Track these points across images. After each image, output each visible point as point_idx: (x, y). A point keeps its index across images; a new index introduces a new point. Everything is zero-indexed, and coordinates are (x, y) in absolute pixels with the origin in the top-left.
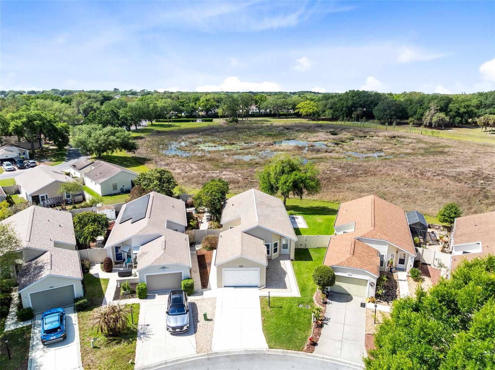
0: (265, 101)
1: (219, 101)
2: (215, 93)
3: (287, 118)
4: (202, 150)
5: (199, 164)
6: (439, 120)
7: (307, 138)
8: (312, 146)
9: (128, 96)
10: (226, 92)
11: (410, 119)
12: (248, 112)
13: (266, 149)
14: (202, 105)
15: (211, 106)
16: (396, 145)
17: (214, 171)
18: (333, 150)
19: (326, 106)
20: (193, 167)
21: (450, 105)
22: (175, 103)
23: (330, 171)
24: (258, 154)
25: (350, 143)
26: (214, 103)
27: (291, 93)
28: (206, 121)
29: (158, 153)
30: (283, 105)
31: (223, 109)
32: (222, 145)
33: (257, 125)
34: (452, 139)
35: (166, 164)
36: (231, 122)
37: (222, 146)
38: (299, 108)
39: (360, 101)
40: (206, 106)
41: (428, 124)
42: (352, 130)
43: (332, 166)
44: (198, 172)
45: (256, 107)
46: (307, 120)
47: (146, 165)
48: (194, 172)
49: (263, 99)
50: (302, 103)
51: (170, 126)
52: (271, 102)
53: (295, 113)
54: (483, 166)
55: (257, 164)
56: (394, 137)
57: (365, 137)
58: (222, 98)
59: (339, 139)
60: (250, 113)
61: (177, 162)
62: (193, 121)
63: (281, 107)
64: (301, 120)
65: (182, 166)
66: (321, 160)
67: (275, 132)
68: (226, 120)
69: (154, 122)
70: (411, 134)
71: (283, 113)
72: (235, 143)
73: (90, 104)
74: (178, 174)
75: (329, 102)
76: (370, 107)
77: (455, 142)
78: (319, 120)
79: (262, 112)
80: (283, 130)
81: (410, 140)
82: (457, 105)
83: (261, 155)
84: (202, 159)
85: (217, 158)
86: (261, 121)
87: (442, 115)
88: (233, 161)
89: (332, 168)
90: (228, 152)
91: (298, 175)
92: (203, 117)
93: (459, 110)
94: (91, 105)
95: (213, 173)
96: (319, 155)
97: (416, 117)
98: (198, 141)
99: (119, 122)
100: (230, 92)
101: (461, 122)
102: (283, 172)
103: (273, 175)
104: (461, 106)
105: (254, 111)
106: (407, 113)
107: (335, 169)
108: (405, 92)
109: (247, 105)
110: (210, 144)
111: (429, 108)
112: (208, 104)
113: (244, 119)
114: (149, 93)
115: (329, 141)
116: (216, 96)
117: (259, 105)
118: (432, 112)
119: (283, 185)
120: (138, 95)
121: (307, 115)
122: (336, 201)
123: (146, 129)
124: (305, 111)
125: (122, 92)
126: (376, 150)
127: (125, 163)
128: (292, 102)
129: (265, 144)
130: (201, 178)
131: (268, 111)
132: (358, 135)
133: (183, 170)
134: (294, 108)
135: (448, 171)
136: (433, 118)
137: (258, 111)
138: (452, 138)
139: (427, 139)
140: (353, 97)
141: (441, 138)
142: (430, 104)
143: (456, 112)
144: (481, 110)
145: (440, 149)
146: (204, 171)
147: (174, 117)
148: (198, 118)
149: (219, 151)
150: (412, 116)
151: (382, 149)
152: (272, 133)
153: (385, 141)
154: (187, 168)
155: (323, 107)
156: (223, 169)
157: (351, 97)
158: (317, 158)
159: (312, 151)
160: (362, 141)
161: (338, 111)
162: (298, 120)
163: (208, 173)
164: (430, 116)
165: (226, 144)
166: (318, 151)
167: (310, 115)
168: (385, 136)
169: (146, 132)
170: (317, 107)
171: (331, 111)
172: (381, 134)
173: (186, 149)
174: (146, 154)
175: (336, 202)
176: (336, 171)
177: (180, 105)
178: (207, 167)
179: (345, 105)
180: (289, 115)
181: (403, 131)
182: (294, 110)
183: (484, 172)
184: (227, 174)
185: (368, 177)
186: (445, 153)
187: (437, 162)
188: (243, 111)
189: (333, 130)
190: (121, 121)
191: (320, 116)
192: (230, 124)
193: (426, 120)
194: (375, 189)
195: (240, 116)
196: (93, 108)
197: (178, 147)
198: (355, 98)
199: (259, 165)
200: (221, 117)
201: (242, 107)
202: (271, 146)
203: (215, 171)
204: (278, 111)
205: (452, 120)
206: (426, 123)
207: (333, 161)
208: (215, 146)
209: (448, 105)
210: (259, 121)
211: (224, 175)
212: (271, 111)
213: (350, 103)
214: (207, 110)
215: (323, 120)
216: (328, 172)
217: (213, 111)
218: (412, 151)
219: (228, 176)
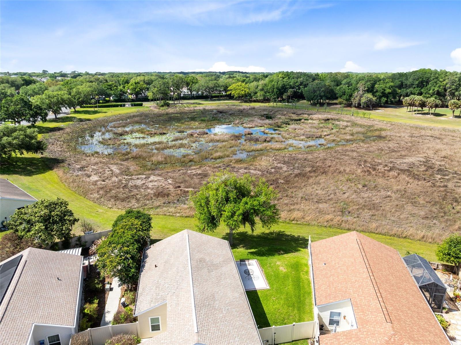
0: (197, 83)
1: (149, 83)
2: (148, 74)
3: (219, 100)
4: (127, 143)
5: (122, 165)
6: (368, 100)
7: (242, 124)
8: (249, 134)
9: (57, 78)
10: (158, 73)
11: (340, 100)
12: (179, 95)
13: (201, 139)
14: (131, 88)
15: (140, 89)
16: (332, 129)
17: (139, 176)
18: (272, 138)
19: (257, 87)
20: (114, 170)
21: (376, 86)
22: (103, 86)
23: (275, 168)
24: (192, 146)
25: (287, 128)
26: (143, 86)
27: (220, 73)
28: (135, 105)
29: (75, 149)
30: (214, 87)
31: (153, 92)
32: (152, 135)
33: (189, 109)
34: (383, 121)
35: (81, 168)
36: (162, 106)
37: (151, 137)
38: (231, 90)
39: (290, 82)
40: (135, 89)
41: (357, 105)
42: (285, 113)
43: (276, 161)
44: (120, 178)
45: (188, 89)
46: (239, 101)
47: (55, 170)
48: (114, 179)
49: (194, 81)
50: (233, 85)
51: (95, 112)
52: (203, 84)
53: (226, 95)
54: (429, 155)
55: (190, 161)
56: (328, 120)
57: (300, 120)
58: (153, 80)
59: (275, 124)
60: (182, 95)
61: (96, 164)
62: (121, 106)
63: (213, 89)
64: (233, 102)
65: (101, 170)
66: (261, 152)
67: (208, 117)
68: (157, 104)
69: (78, 108)
70: (343, 115)
71: (215, 95)
72: (165, 132)
73: (3, 89)
74: (93, 184)
75: (260, 83)
76: (300, 88)
77: (387, 124)
78: (251, 102)
79: (194, 94)
80: (216, 114)
81: (345, 124)
82: (383, 86)
83: (195, 148)
84: (127, 157)
85: (144, 155)
86: (194, 104)
87: (370, 96)
88: (163, 159)
89: (276, 165)
90: (157, 146)
91: (249, 204)
92: (133, 100)
93: (385, 90)
94: (3, 91)
95: (138, 179)
96: (259, 146)
97: (345, 97)
98: (124, 131)
99: (31, 112)
100: (162, 72)
101: (386, 102)
102: (227, 200)
103: (212, 202)
104: (386, 87)
105: (186, 93)
106: (335, 94)
107: (279, 165)
108: (331, 73)
109: (178, 86)
110: (138, 135)
111: (357, 89)
112: (137, 87)
113: (176, 103)
114: (79, 75)
115: (266, 126)
116: (146, 78)
117: (191, 87)
118: (361, 92)
119: (230, 219)
120: (68, 77)
121: (239, 97)
122: (293, 220)
123: (67, 117)
124: (237, 93)
125: (51, 74)
126: (316, 136)
127: (28, 168)
128: (224, 84)
129: (199, 132)
130: (122, 189)
131: (200, 93)
132: (292, 118)
133: (100, 177)
134: (226, 90)
135: (398, 162)
136: (362, 99)
137: (189, 93)
138: (382, 119)
139: (359, 121)
140: (283, 78)
141: (372, 119)
142: (358, 85)
143: (383, 93)
144: (402, 90)
145: (377, 133)
146: (126, 177)
147: (101, 101)
148: (127, 102)
149: (147, 144)
150: (341, 97)
151: (321, 135)
152: (206, 119)
153: (321, 125)
154: (107, 172)
155: (255, 89)
156: (150, 172)
157: (281, 79)
158: (257, 150)
159: (250, 140)
160: (299, 126)
161: (269, 93)
162: (231, 102)
163: (131, 179)
164: (358, 97)
165: (155, 134)
166: (257, 140)
167: (242, 97)
168: (319, 119)
169: (67, 121)
170: (249, 89)
171: (262, 93)
172: (315, 116)
173: (109, 143)
174: (60, 153)
175: (293, 222)
176: (281, 168)
177: (108, 89)
178: (132, 168)
179: (275, 87)
180: (221, 96)
181: (334, 112)
182: (226, 92)
183: (433, 162)
184: (155, 179)
185: (319, 177)
186: (384, 138)
187: (382, 150)
188: (174, 93)
189: (267, 113)
190: (34, 111)
191: (251, 97)
192: (162, 108)
193: (355, 101)
194: (332, 196)
195: (171, 99)
196: (6, 94)
197: (101, 140)
198: (285, 80)
199: (193, 163)
200: (152, 100)
201: (174, 90)
202: (205, 136)
203: (141, 176)
204: (210, 93)
205: (378, 100)
206: (355, 104)
207: (274, 153)
208: (143, 138)
209: (374, 86)
210: (192, 104)
211: (151, 182)
212: (203, 93)
213: (280, 84)
214: (137, 94)
215: (255, 101)
216: (273, 170)
217: (143, 94)
218: (351, 137)
219: (156, 184)
